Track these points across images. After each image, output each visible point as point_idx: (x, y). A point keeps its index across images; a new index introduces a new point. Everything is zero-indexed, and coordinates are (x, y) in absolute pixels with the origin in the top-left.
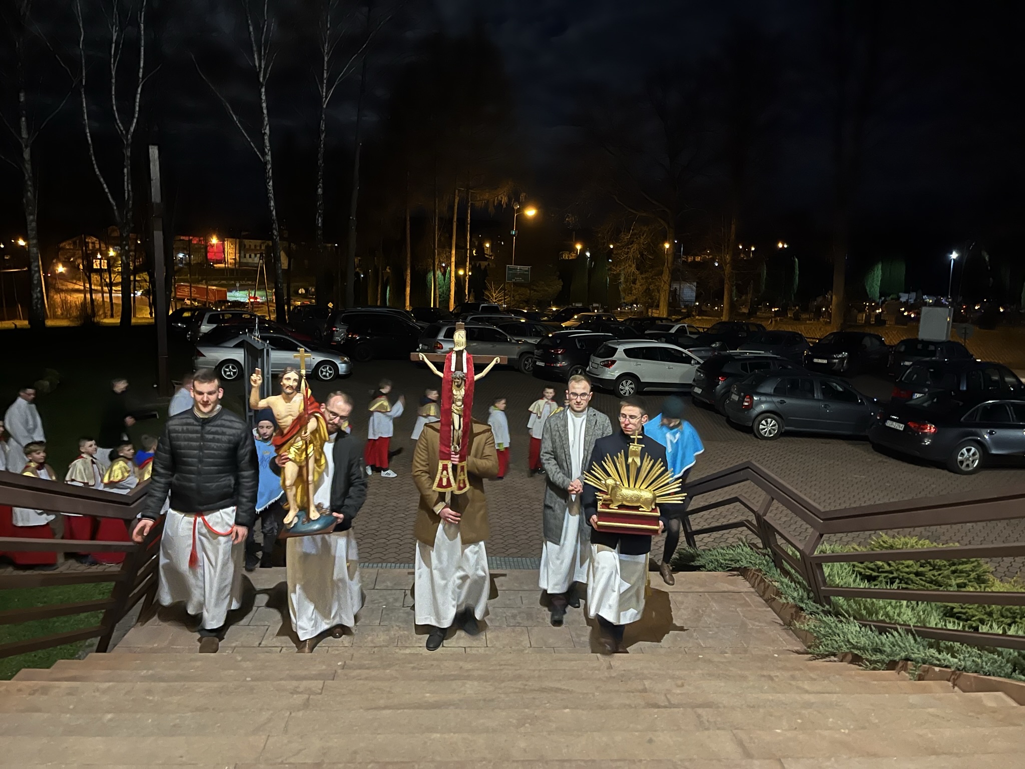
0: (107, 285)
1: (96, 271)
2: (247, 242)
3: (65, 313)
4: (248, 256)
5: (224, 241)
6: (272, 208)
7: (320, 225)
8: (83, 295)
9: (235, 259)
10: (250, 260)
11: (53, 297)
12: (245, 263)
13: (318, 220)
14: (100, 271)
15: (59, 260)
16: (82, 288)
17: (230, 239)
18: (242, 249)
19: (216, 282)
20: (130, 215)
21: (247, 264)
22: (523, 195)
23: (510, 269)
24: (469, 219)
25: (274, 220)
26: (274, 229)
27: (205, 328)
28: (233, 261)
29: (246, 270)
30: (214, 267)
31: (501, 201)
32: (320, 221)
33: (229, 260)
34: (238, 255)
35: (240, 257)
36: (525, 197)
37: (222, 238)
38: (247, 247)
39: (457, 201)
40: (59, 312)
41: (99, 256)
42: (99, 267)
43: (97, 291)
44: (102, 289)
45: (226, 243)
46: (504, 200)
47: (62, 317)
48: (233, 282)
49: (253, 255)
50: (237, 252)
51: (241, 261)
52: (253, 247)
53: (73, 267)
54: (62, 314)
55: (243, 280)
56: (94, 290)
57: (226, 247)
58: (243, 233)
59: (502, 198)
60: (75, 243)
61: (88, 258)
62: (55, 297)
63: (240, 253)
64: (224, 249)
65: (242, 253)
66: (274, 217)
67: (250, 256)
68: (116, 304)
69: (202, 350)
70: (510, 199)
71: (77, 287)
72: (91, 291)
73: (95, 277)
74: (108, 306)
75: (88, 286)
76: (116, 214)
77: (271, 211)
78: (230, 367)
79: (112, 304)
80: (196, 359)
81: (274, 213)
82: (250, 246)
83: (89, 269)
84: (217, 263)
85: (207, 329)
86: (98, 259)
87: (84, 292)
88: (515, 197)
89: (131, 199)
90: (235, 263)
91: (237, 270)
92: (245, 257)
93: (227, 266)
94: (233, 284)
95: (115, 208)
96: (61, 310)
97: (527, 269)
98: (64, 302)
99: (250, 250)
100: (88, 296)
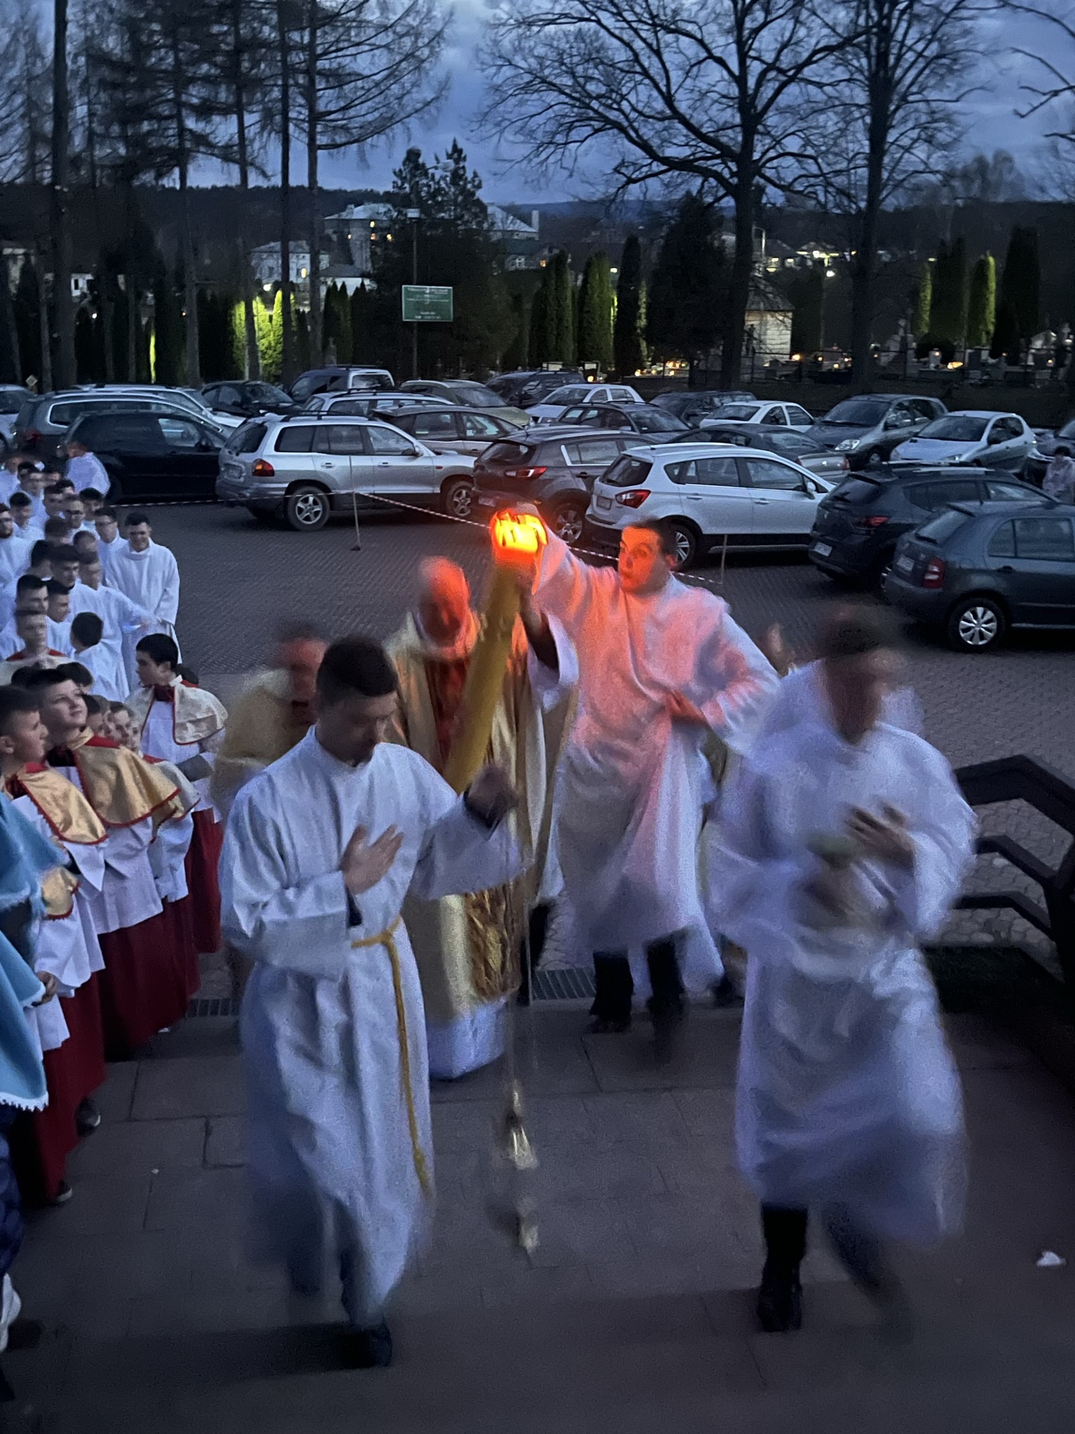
23: (409, 294)
97: (442, 292)
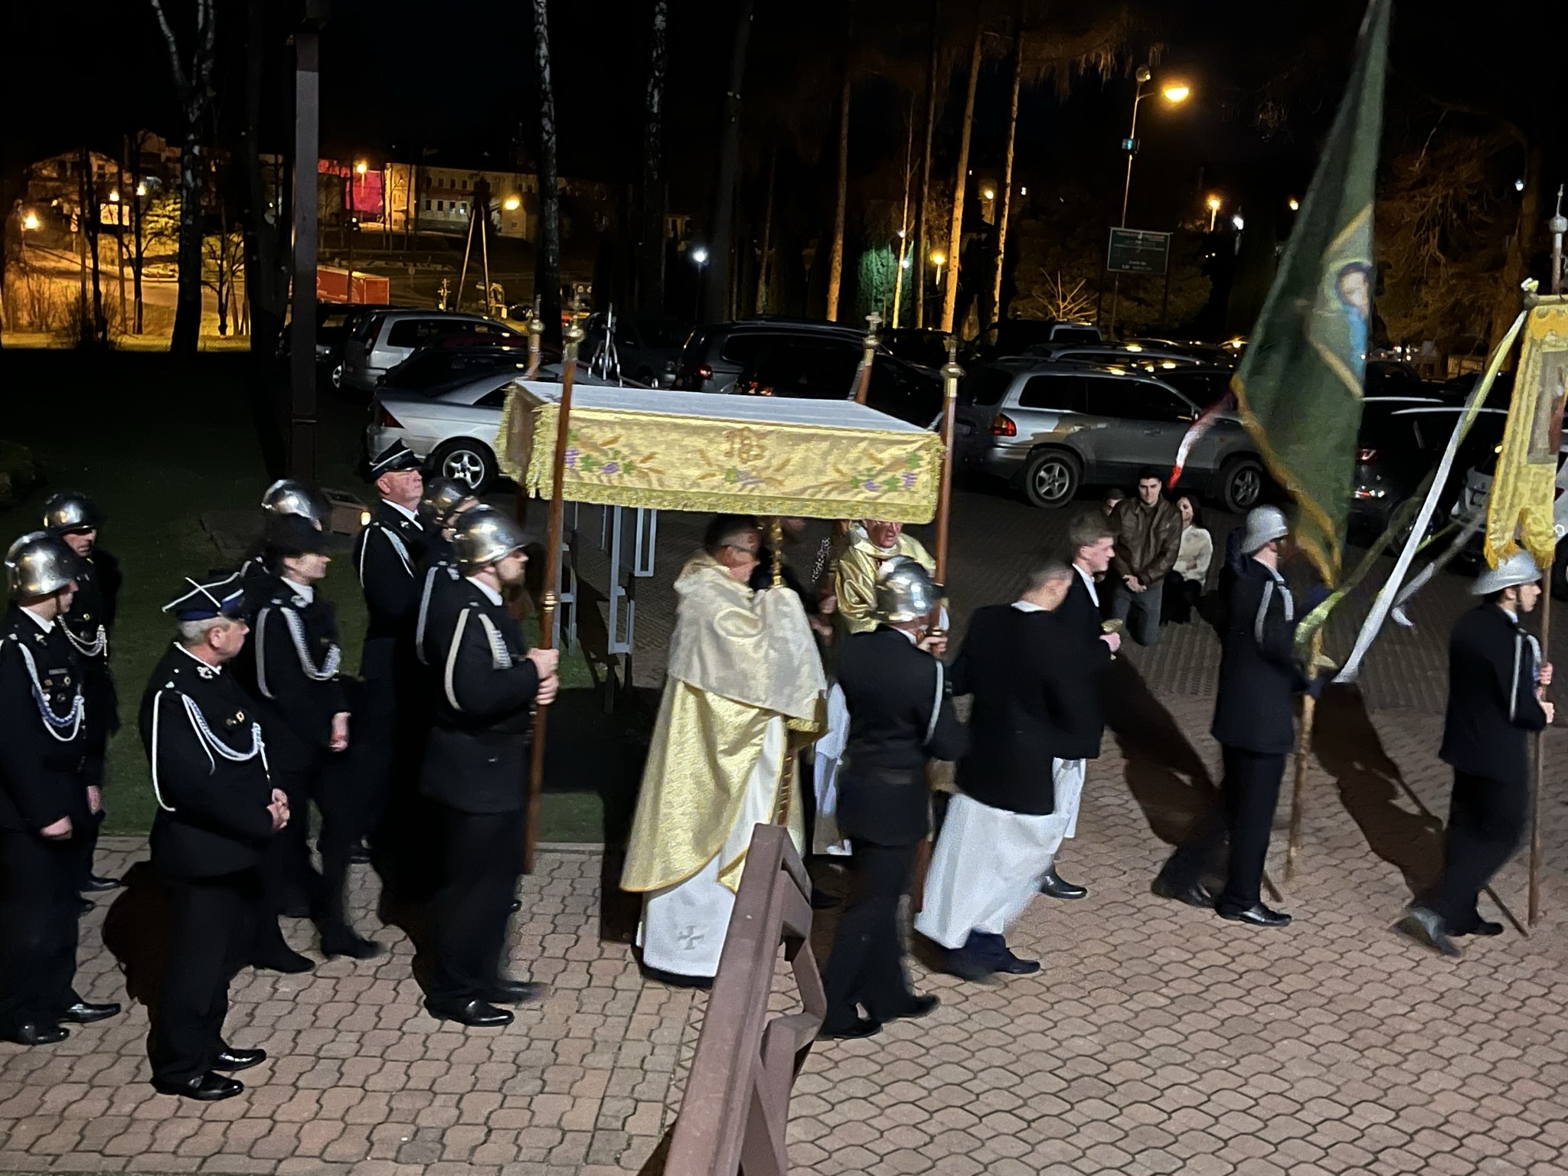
0: (130, 262)
1: (111, 230)
2: (434, 173)
3: (38, 321)
4: (434, 204)
5: (383, 168)
6: (543, 62)
7: (655, 110)
8: (79, 284)
9: (406, 212)
10: (440, 216)
11: (13, 284)
12: (430, 222)
13: (652, 97)
14: (116, 231)
15: (29, 204)
16: (78, 268)
17: (398, 166)
18: (423, 189)
19: (364, 264)
20: (207, 67)
21: (431, 225)
22: (1155, 51)
23: (1118, 239)
24: (1015, 109)
25: (545, 93)
26: (546, 115)
27: (384, 357)
28: (402, 217)
29: (428, 237)
30: (360, 228)
31: (1097, 64)
32: (656, 98)
33: (393, 214)
34: (413, 202)
35: (417, 206)
36: (1163, 54)
37: (378, 165)
38: (435, 183)
39: (976, 65)
40: (24, 319)
41: (114, 196)
42: (116, 222)
43: (109, 277)
44: (121, 271)
45: (388, 173)
46: (1106, 60)
47: (30, 329)
48: (401, 264)
49: (446, 204)
50: (412, 195)
51: (421, 216)
52: (447, 185)
53: (56, 219)
54: (31, 324)
55: (424, 259)
56: (104, 273)
57: (388, 182)
58: (425, 152)
59: (1099, 56)
60: (62, 166)
61: (93, 197)
62: (18, 284)
63: (417, 198)
64: (384, 188)
65: (423, 196)
66: (547, 87)
67: (440, 206)
68: (147, 305)
69: (397, 411)
70: (1120, 59)
71: (64, 264)
72: (96, 274)
73: (106, 243)
74: (130, 311)
75: (90, 263)
76: (176, 63)
77: (541, 70)
78: (466, 459)
79: (139, 305)
80: (381, 432)
81: (547, 74)
82: (441, 182)
83: (92, 227)
84: (365, 220)
85: (394, 360)
86: (114, 203)
87: (81, 276)
88: (1132, 54)
89: (212, 27)
90: (407, 222)
91: (410, 238)
92: (429, 207)
93: (388, 226)
94: (399, 269)
95: (173, 49)
96: (29, 315)
97: (1161, 239)
98: (36, 298)
99: (439, 191)
100: (90, 286)
